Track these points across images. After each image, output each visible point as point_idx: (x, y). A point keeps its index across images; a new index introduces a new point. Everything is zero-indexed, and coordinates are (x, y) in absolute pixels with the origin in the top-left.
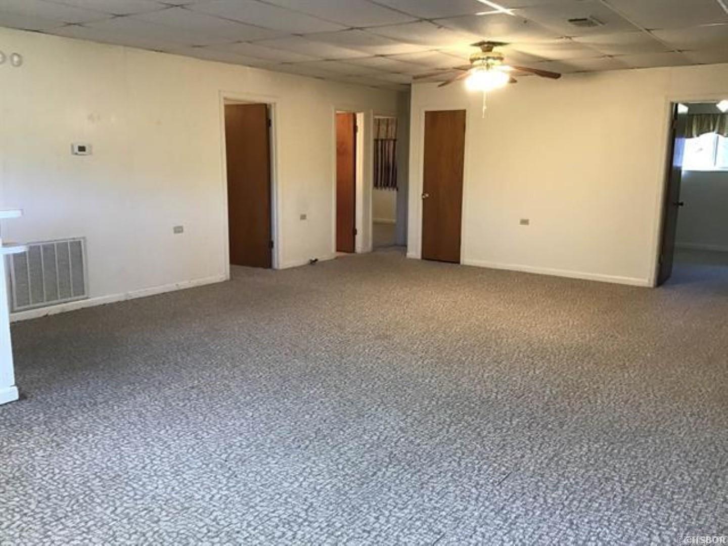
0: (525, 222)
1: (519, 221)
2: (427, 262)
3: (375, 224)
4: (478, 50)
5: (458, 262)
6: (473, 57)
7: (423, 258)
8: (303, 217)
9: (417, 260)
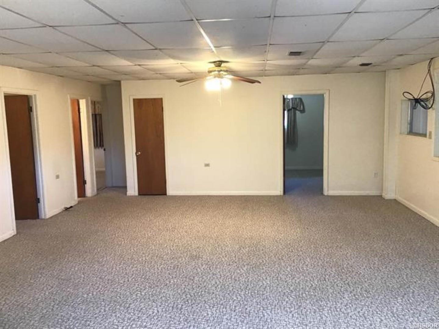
0: (207, 165)
1: (203, 165)
2: (143, 196)
3: (97, 173)
4: (213, 65)
5: (165, 194)
6: (211, 70)
7: (139, 194)
8: (58, 177)
9: (135, 196)
